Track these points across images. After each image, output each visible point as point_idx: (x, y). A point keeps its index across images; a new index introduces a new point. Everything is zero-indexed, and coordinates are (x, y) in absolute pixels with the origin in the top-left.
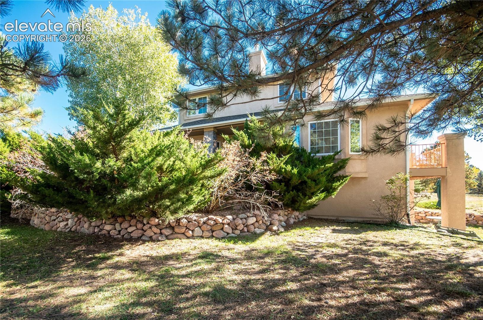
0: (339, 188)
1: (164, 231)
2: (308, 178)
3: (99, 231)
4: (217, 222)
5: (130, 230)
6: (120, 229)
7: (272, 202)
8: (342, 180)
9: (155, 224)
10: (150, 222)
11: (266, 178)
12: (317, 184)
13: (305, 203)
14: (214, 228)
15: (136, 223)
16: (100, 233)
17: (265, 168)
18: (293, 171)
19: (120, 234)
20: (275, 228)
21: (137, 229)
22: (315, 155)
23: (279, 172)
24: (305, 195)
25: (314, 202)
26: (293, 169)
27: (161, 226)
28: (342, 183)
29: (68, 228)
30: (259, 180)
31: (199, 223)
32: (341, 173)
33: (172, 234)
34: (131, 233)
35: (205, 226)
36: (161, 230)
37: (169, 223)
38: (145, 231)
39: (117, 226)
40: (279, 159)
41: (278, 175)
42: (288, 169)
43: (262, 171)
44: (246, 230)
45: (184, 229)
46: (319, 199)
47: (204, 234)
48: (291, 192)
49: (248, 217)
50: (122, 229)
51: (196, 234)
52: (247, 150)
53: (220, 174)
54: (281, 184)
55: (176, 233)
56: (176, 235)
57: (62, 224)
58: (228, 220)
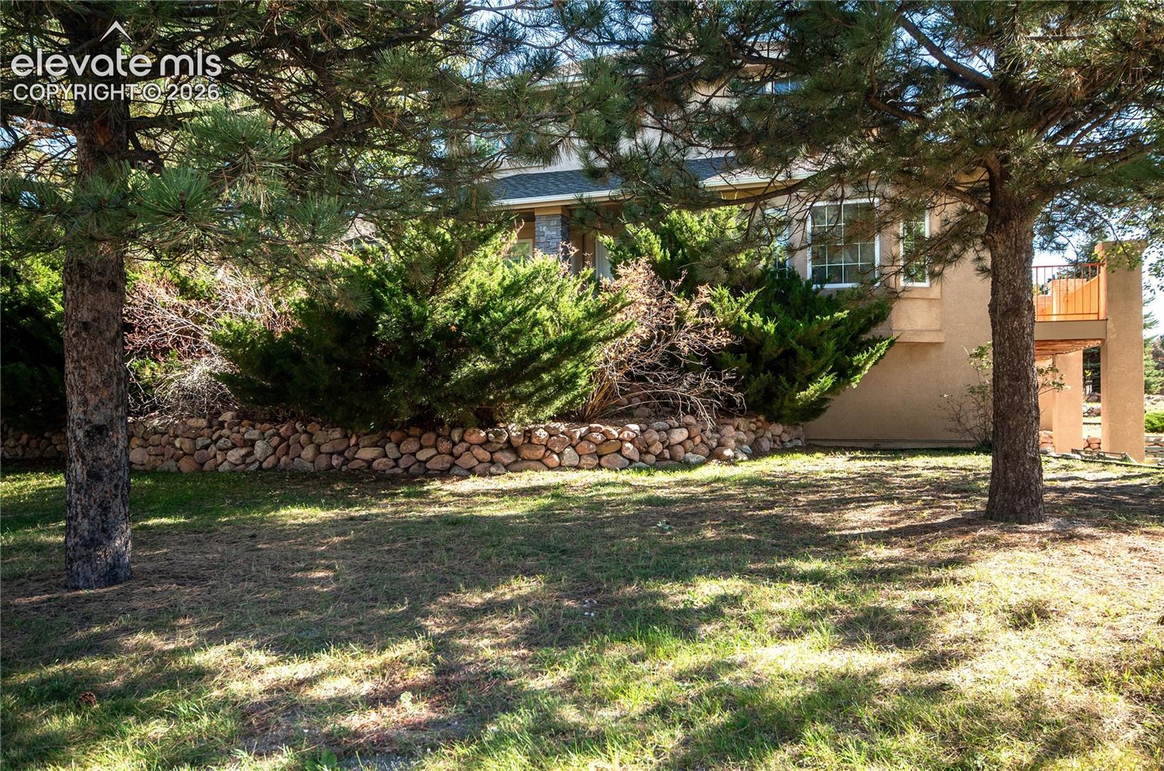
0: (868, 367)
1: (498, 456)
2: (799, 343)
3: (343, 464)
4: (609, 437)
5: (422, 456)
6: (398, 455)
7: (722, 394)
8: (873, 348)
9: (480, 442)
10: (466, 438)
11: (710, 341)
12: (817, 357)
13: (793, 400)
14: (604, 449)
15: (436, 440)
16: (344, 468)
17: (706, 320)
18: (765, 328)
19: (397, 466)
20: (728, 453)
21: (439, 453)
22: (822, 288)
23: (735, 329)
24: (792, 380)
25: (812, 396)
26: (765, 322)
27: (494, 445)
28: (872, 355)
29: (253, 462)
30: (694, 348)
31: (571, 438)
32: (876, 331)
33: (516, 462)
34: (425, 462)
35: (584, 444)
36: (491, 453)
37: (509, 440)
38: (457, 458)
39: (390, 448)
40: (736, 301)
41: (735, 337)
42: (754, 324)
43: (698, 328)
44: (667, 455)
45: (543, 451)
46: (822, 389)
47: (583, 461)
48: (762, 375)
49: (671, 428)
50: (402, 455)
51: (566, 462)
52: (673, 282)
53: (620, 333)
54: (739, 357)
55: (524, 459)
56: (526, 464)
57: (235, 455)
58: (631, 434)
